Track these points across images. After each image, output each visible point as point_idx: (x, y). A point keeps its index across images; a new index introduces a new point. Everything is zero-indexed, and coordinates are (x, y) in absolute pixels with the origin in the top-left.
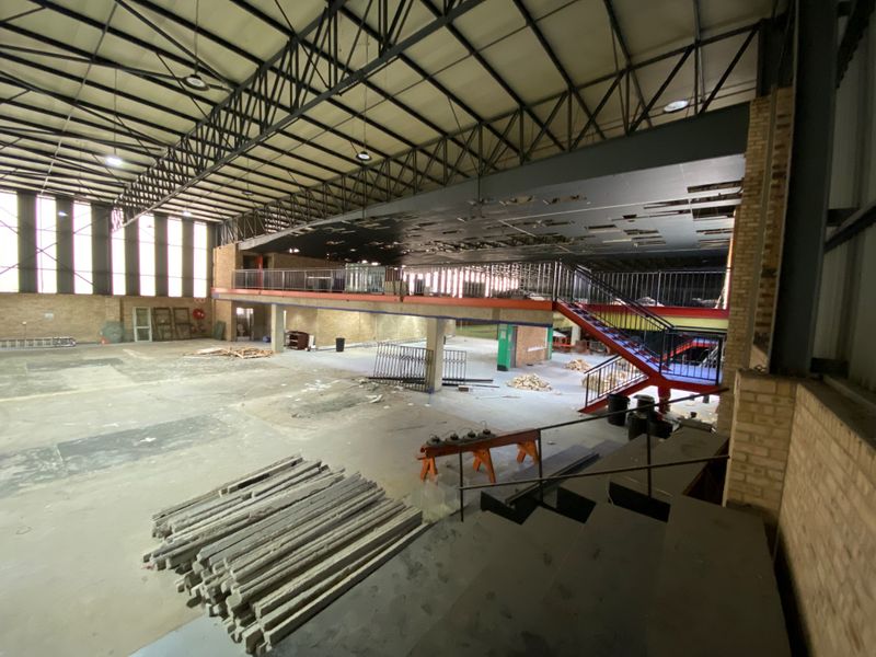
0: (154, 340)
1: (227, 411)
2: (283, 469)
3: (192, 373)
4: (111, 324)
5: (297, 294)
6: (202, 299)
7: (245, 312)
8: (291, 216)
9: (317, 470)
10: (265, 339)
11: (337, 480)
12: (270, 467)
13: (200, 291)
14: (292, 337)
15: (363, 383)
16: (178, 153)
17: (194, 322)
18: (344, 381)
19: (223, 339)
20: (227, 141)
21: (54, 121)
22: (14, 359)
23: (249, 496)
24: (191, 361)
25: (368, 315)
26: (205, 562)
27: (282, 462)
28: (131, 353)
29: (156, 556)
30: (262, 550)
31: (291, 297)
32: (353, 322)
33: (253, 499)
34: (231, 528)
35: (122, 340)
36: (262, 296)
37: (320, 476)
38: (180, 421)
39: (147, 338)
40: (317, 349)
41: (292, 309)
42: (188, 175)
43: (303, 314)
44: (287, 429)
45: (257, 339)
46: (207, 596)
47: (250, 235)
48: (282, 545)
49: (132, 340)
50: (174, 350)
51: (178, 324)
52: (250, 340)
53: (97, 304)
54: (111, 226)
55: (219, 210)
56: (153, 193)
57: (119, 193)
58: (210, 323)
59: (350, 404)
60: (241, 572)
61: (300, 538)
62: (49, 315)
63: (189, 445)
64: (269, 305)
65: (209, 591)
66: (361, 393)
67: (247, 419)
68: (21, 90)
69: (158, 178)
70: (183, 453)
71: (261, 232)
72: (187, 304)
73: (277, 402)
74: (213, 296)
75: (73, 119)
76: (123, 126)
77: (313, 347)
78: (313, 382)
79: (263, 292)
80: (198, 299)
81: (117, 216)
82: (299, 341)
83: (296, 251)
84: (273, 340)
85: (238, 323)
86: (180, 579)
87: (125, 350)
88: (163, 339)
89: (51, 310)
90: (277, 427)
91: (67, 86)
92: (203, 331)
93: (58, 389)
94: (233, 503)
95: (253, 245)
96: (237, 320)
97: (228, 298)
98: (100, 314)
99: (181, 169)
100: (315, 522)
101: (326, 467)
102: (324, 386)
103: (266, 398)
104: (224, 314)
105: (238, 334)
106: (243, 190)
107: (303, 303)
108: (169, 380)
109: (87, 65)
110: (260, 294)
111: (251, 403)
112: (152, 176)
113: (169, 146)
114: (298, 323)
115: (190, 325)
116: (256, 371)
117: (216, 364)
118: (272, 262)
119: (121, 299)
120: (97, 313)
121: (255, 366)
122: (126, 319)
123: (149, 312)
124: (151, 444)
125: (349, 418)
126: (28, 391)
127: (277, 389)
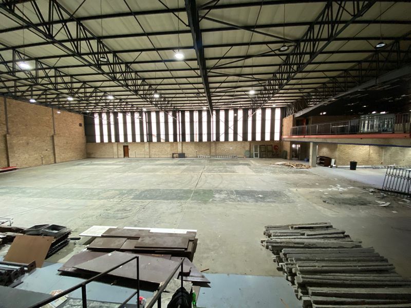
0: (260, 157)
1: (290, 191)
2: (322, 228)
3: (274, 172)
4: (246, 151)
5: (325, 136)
6: (278, 141)
7: (296, 146)
8: (323, 95)
9: (342, 235)
10: (306, 160)
11: (357, 246)
12: (314, 224)
13: (277, 138)
14: (321, 159)
15: (372, 192)
16: (272, 82)
17: (274, 151)
18: (358, 189)
19: (286, 158)
20: (293, 69)
21: (234, 84)
22: (223, 161)
23: (303, 234)
24: (273, 167)
25: (376, 148)
26: (285, 254)
27: (320, 224)
28: (253, 162)
29: (267, 243)
30: (312, 264)
31: (321, 138)
32: (364, 152)
33: (306, 237)
34: (296, 245)
35: (250, 157)
36: (305, 139)
37: (344, 240)
38: (271, 191)
39: (257, 157)
40: (336, 167)
41: (321, 145)
42: (275, 90)
43: (328, 147)
44: (321, 208)
45: (302, 160)
46: (286, 270)
47: (300, 110)
48: (323, 266)
49: (253, 157)
50: (266, 162)
51: (268, 151)
52: (298, 160)
53: (243, 144)
54: (248, 116)
55: (286, 101)
56: (262, 101)
57: (250, 104)
58: (281, 151)
59: (363, 203)
60: (302, 268)
61: (333, 268)
62: (231, 148)
63: (274, 202)
64: (309, 143)
65: (287, 268)
66: (371, 198)
67: (299, 197)
68: (226, 77)
69: (264, 94)
70: (273, 205)
71: (306, 107)
72: (272, 144)
73: (314, 192)
74: (282, 139)
75: (240, 81)
76: (254, 78)
77: (334, 166)
78: (335, 186)
79: (306, 136)
80: (276, 141)
81: (250, 112)
82: (325, 162)
83: (324, 113)
84: (310, 160)
85: (293, 151)
86: (274, 257)
87: (251, 161)
88: (263, 158)
89: (232, 146)
90: (314, 205)
91: (238, 71)
92: (278, 155)
93: (234, 172)
94: (296, 234)
95: (301, 114)
96: (292, 150)
97: (289, 140)
98: (244, 147)
99: (273, 88)
100: (341, 264)
101: (347, 236)
102: (341, 188)
103: (308, 189)
104: (287, 147)
105: (293, 157)
106: (299, 89)
107: (329, 141)
108: (266, 174)
109: (244, 61)
110: (304, 137)
111: (301, 190)
112: (262, 94)
113: (268, 80)
114: (325, 152)
115: (273, 152)
116: (302, 175)
117: (284, 170)
118: (310, 122)
119: (250, 142)
120: (243, 147)
121: (302, 172)
122: (251, 149)
123: (258, 147)
124: (261, 198)
125: (363, 212)
126: (226, 171)
127: (313, 186)
